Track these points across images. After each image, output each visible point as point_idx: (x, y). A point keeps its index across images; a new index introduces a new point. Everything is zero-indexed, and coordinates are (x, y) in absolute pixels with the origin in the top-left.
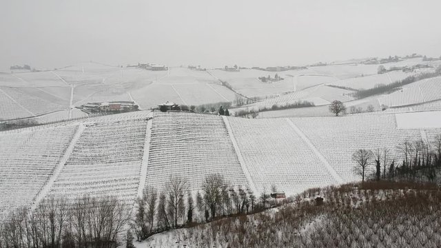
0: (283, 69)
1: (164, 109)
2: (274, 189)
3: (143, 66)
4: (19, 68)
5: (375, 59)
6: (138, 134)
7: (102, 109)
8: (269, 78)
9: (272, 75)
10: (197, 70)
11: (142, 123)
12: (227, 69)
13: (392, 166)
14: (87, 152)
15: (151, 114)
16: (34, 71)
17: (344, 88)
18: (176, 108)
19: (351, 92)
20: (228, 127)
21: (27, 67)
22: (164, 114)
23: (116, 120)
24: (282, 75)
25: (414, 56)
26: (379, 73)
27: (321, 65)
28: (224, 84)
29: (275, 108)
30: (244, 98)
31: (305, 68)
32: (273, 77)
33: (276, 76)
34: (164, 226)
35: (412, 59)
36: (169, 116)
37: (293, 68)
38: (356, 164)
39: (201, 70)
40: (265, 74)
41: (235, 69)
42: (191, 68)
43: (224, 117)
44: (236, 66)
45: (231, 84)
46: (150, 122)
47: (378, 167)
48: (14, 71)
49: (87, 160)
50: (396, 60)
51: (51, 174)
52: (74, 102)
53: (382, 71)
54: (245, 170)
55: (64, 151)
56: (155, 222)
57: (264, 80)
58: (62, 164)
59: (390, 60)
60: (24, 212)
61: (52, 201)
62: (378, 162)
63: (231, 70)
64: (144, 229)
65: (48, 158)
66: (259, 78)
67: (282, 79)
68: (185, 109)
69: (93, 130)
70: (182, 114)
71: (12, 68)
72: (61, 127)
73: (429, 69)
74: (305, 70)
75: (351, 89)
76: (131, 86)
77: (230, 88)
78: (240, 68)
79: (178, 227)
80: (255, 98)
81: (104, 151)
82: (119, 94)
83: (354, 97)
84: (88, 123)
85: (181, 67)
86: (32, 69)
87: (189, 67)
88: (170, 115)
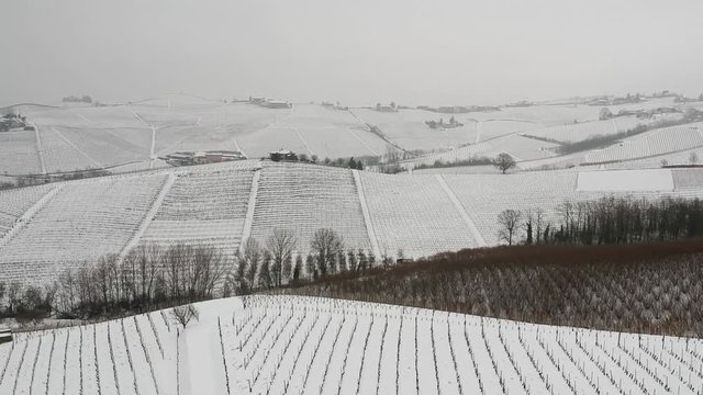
0: (463, 110)
1: (276, 158)
2: (400, 254)
3: (257, 102)
4: (76, 100)
5: (606, 98)
6: (242, 187)
7: (196, 160)
8: (441, 123)
9: (446, 118)
10: (335, 108)
11: (248, 174)
12: (379, 108)
13: (548, 229)
14: (179, 206)
15: (259, 164)
16: (97, 105)
17: (545, 140)
18: (292, 158)
19: (555, 145)
20: (358, 183)
21: (87, 100)
22: (275, 164)
23: (215, 170)
24: (459, 118)
25: (664, 95)
26: (600, 119)
27: (524, 104)
28: (373, 130)
29: (438, 165)
30: (400, 151)
31: (497, 109)
32: (446, 121)
33: (452, 120)
34: (266, 285)
35: (660, 100)
36: (282, 168)
37: (480, 109)
38: (503, 227)
39: (340, 109)
40: (436, 117)
41: (391, 108)
42: (326, 105)
43: (354, 171)
44: (393, 105)
45: (384, 131)
46: (258, 172)
47: (530, 231)
48: (70, 104)
49: (178, 216)
50: (637, 99)
51: (137, 229)
52: (157, 150)
53: (607, 116)
54: (371, 234)
55: (151, 204)
56: (256, 280)
57: (432, 125)
58: (149, 218)
59: (629, 99)
60: (113, 259)
61: (143, 247)
62: (529, 226)
63: (386, 109)
64: (244, 285)
65: (132, 212)
66: (427, 123)
67: (462, 125)
68: (304, 159)
69: (186, 181)
70: (300, 165)
71: (65, 100)
72: (148, 175)
73: (675, 114)
74: (496, 113)
75: (554, 141)
76: (237, 130)
77: (382, 137)
78: (399, 107)
79: (282, 287)
80: (416, 151)
81: (199, 206)
82: (221, 141)
83: (557, 152)
84: (181, 173)
85: (312, 103)
86: (94, 102)
87: (323, 104)
88: (283, 166)
